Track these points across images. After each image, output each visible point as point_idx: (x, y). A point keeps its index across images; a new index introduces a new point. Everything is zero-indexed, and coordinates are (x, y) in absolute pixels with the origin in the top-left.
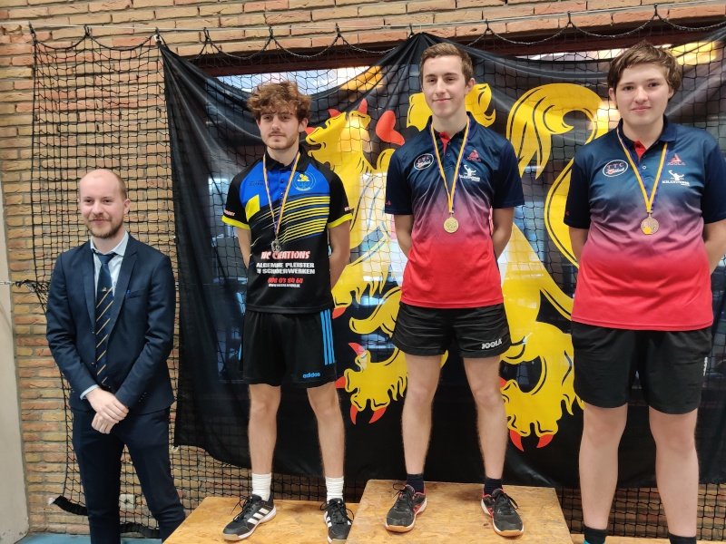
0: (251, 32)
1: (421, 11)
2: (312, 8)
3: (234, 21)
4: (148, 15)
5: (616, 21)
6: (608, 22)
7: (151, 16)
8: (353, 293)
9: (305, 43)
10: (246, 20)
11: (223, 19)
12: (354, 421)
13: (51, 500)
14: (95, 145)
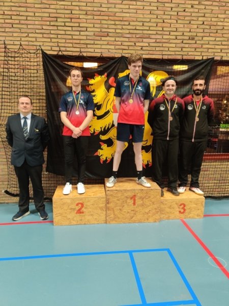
0: (68, 49)
1: (119, 49)
2: (87, 44)
3: (63, 45)
4: (34, 39)
5: (169, 58)
6: (167, 58)
7: (35, 40)
8: (101, 128)
9: (85, 54)
10: (67, 45)
11: (59, 44)
12: (102, 163)
13: (3, 191)
14: (14, 80)
